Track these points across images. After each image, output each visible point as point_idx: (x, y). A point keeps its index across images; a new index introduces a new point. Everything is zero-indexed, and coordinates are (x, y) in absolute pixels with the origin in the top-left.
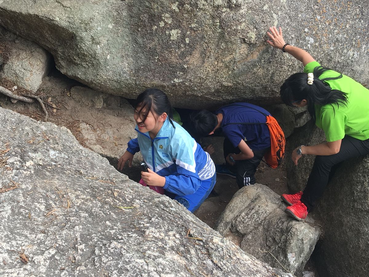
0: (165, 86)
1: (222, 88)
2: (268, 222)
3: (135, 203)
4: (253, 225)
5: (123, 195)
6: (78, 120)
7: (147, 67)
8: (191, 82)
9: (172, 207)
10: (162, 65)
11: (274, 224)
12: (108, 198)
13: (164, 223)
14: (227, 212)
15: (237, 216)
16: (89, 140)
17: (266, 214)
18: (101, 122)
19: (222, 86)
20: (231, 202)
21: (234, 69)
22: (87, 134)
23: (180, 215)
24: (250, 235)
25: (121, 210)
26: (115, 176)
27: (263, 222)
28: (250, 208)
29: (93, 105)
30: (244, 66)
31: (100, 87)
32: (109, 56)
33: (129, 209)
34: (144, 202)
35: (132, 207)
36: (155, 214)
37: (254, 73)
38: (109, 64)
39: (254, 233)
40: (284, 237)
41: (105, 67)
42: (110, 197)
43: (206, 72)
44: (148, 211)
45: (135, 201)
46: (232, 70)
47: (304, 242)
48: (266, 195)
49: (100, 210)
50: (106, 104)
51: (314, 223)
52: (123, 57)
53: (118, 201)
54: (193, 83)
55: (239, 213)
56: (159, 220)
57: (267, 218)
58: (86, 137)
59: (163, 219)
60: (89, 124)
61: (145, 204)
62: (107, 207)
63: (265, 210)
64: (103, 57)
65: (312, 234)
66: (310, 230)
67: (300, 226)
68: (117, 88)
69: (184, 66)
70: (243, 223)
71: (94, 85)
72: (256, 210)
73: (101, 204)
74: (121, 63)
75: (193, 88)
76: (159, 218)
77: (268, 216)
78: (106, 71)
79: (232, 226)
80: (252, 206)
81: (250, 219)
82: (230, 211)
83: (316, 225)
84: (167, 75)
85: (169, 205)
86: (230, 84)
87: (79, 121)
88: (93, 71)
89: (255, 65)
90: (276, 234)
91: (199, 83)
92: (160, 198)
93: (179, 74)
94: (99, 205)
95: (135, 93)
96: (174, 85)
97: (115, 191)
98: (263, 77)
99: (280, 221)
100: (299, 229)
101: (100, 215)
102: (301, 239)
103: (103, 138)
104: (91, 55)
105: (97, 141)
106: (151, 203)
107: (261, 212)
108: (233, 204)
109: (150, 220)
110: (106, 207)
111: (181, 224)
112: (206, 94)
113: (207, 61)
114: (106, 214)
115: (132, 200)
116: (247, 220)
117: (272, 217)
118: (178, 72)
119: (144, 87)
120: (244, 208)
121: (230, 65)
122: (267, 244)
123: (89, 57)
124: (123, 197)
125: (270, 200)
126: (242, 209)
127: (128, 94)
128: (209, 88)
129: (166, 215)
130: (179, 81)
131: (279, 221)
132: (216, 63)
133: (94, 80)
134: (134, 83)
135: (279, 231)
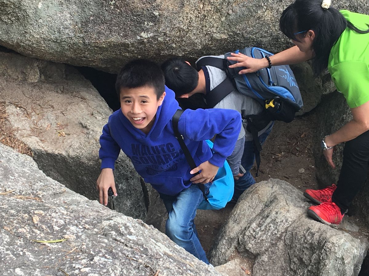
0: (128, 44)
1: (212, 42)
2: (291, 235)
3: (68, 233)
4: (269, 240)
5: (48, 219)
6: (3, 102)
7: (99, 17)
8: (167, 36)
9: (130, 234)
10: (121, 14)
11: (299, 237)
12: (23, 227)
13: (116, 264)
14: (231, 224)
15: (246, 228)
16: (20, 130)
17: (287, 223)
18: (38, 102)
19: (212, 39)
20: (236, 207)
21: (228, 14)
22: (18, 121)
23: (143, 247)
24: (265, 255)
25: (44, 247)
26: (44, 186)
27: (284, 234)
28: (263, 215)
29: (25, 78)
30: (244, 9)
31: (32, 52)
32: (40, 3)
33: (57, 242)
34: (85, 228)
35: (62, 240)
36: (101, 248)
37: (259, 18)
38: (42, 15)
39: (272, 251)
40: (315, 256)
41: (37, 21)
42: (25, 226)
43: (188, 20)
44: (88, 244)
45: (69, 228)
46: (225, 15)
47: (346, 262)
48: (285, 195)
49: (7, 250)
50: (45, 76)
51: (359, 232)
52: (61, 4)
53: (40, 231)
54: (169, 37)
55: (248, 224)
56: (106, 260)
57: (289, 229)
58: (16, 125)
59: (114, 256)
60: (20, 107)
61: (86, 233)
62: (20, 242)
63: (286, 217)
64: (32, 6)
65: (356, 248)
66: (354, 243)
67: (338, 239)
68: (57, 51)
69: (154, 13)
70: (255, 238)
71: (22, 49)
72: (273, 218)
73: (10, 237)
74: (59, 14)
75: (170, 44)
76: (106, 255)
77: (291, 225)
78: (37, 26)
79: (239, 243)
80: (266, 213)
81: (264, 232)
82: (235, 221)
83: (360, 234)
84: (130, 28)
85: (126, 230)
86: (224, 36)
87: (5, 103)
88: (18, 29)
89: (259, 6)
90: (303, 251)
91: (179, 37)
92: (112, 220)
93: (148, 25)
94: (6, 240)
95: (84, 57)
96: (141, 42)
97: (34, 214)
98: (271, 23)
99: (309, 233)
100: (337, 243)
101: (7, 258)
102: (340, 257)
103: (42, 126)
104: (14, 4)
105: (32, 130)
106: (96, 230)
107: (279, 221)
108: (238, 211)
109: (92, 260)
110: (18, 242)
111: (143, 262)
112: (190, 53)
113: (187, 3)
114: (17, 255)
115: (64, 227)
116: (260, 233)
117: (296, 228)
118: (146, 23)
119: (97, 47)
120: (254, 215)
121: (222, 8)
122: (290, 268)
123: (11, 7)
124: (48, 223)
125: (292, 202)
126: (251, 218)
127: (75, 60)
128: (194, 44)
129: (119, 249)
130: (149, 36)
131: (307, 233)
132: (201, 6)
133: (21, 42)
134: (81, 42)
135: (308, 247)
